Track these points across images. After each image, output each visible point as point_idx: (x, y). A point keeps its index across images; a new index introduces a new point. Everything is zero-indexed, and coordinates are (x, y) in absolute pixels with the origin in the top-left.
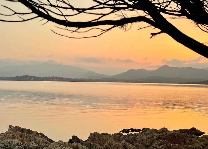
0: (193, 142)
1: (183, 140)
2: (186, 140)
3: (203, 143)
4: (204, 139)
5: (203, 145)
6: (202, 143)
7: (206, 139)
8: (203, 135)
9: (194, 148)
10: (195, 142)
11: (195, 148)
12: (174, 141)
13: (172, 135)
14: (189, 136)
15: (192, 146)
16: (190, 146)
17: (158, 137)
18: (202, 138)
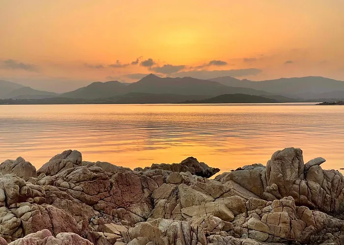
0: (182, 200)
1: (147, 194)
2: (156, 196)
3: (226, 200)
4: (229, 185)
5: (226, 214)
6: (221, 205)
7: (235, 186)
8: (217, 174)
9: (186, 231)
10: (190, 203)
11: (192, 230)
12: (101, 204)
13: (95, 178)
14: (168, 177)
15: (177, 223)
16: (165, 224)
17: (11, 192)
18: (218, 183)
